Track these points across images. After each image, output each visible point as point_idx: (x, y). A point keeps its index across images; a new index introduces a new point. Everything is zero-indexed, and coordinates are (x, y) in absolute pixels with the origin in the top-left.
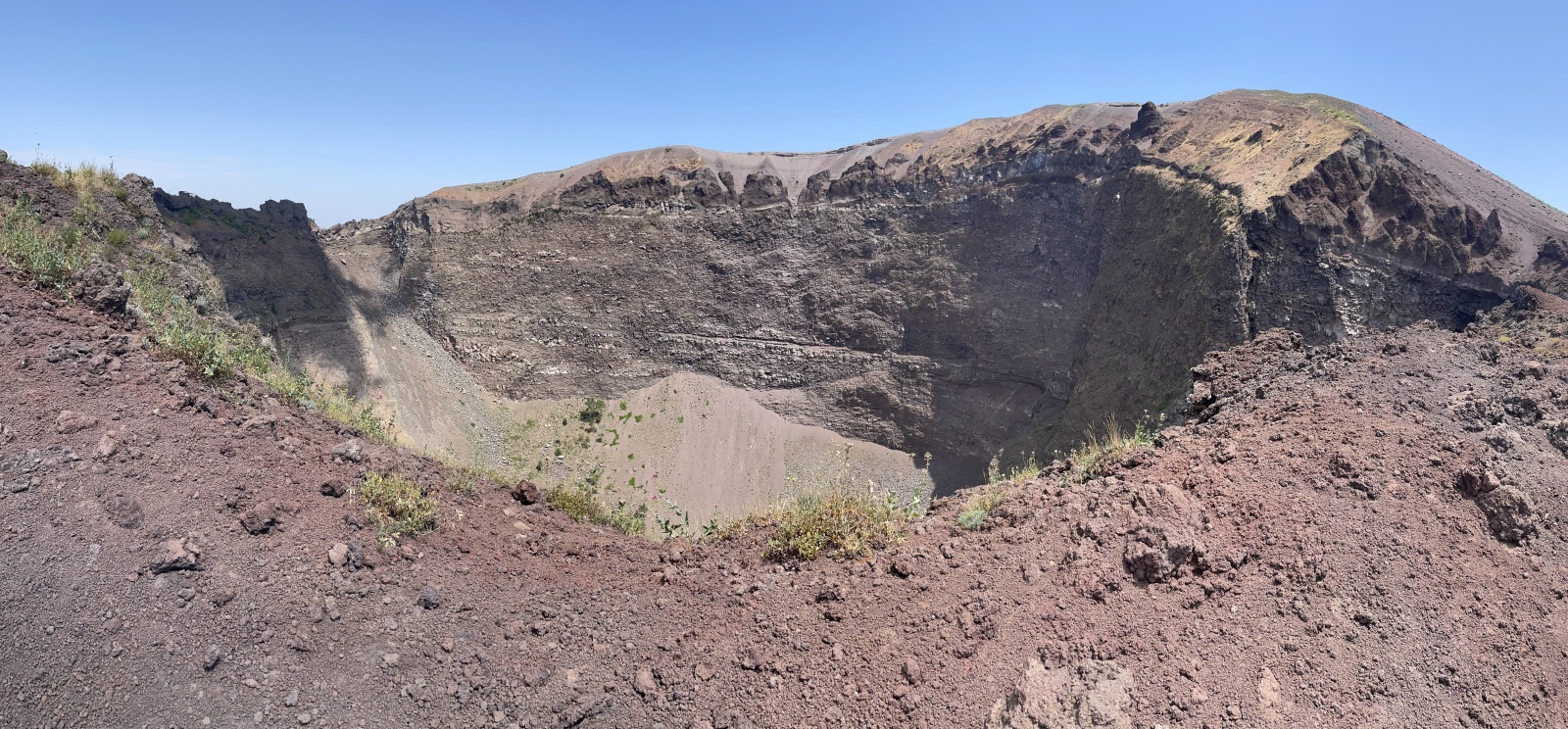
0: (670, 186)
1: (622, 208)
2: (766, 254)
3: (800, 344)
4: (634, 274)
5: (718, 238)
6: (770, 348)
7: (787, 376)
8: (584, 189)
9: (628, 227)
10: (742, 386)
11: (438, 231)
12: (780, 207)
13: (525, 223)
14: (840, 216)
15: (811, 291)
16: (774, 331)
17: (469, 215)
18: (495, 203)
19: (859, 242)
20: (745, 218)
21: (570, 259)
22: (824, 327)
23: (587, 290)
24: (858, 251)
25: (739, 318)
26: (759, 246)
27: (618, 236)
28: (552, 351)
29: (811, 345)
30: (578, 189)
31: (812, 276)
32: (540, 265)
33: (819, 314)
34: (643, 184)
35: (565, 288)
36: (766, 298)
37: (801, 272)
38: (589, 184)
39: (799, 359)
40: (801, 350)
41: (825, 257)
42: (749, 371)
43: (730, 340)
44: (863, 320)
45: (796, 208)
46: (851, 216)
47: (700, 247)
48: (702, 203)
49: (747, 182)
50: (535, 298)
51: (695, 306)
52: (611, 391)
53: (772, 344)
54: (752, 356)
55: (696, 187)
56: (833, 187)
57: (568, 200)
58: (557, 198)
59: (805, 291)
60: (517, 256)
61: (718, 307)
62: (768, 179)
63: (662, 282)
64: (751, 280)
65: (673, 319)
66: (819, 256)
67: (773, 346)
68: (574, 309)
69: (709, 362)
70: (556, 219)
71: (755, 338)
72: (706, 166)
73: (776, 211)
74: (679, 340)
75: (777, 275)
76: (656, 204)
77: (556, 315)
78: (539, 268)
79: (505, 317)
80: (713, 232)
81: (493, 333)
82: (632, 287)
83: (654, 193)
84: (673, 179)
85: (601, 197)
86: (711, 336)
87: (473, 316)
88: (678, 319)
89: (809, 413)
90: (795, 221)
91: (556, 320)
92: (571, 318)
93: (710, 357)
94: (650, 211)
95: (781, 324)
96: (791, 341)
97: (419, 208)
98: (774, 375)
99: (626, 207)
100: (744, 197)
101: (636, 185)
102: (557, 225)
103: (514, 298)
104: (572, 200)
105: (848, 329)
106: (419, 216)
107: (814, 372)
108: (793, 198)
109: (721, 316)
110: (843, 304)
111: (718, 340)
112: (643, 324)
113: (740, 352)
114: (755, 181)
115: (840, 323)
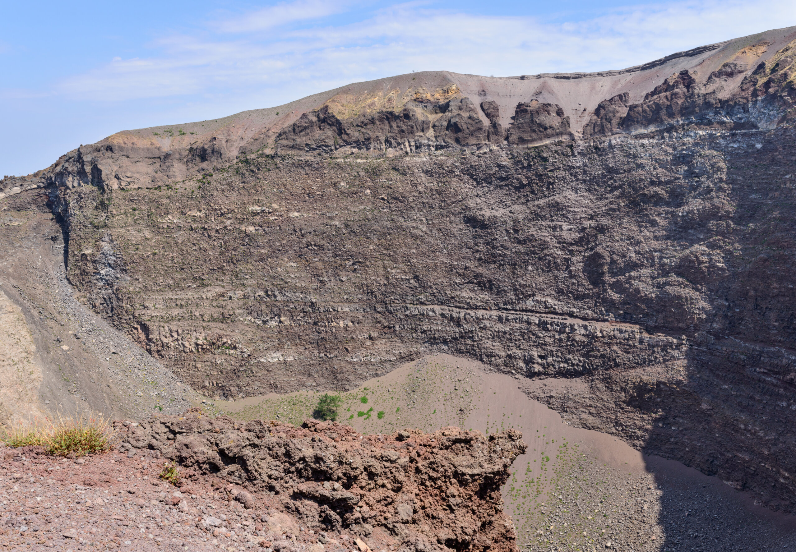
0: (416, 121)
1: (355, 150)
2: (541, 202)
3: (584, 319)
4: (375, 232)
5: (478, 183)
6: (546, 323)
7: (566, 361)
8: (305, 128)
9: (362, 173)
10: (510, 373)
11: (115, 186)
12: (560, 143)
13: (231, 173)
14: (640, 150)
15: (600, 249)
16: (550, 301)
17: (158, 165)
18: (191, 149)
19: (667, 183)
20: (513, 157)
21: (291, 215)
22: (615, 296)
23: (315, 253)
24: (665, 195)
25: (506, 285)
26: (533, 192)
27: (351, 184)
28: (273, 332)
29: (598, 320)
30: (295, 129)
31: (601, 229)
32: (254, 225)
33: (609, 279)
34: (381, 120)
35: (287, 251)
36: (540, 259)
37: (587, 224)
38: (312, 122)
39: (583, 339)
40: (585, 327)
41: (619, 204)
42: (519, 353)
43: (495, 313)
44: (669, 289)
45: (581, 142)
46: (656, 150)
47: (455, 195)
48: (457, 141)
49: (517, 112)
50: (249, 266)
51: (451, 269)
52: (348, 380)
53: (548, 318)
54: (523, 334)
55: (450, 121)
56: (632, 113)
57: (285, 142)
58: (271, 140)
59: (592, 249)
60: (222, 214)
61: (480, 270)
62: (546, 107)
63: (409, 240)
64: (521, 236)
65: (424, 287)
66: (611, 203)
67: (549, 320)
68: (299, 278)
69: (469, 341)
70: (272, 167)
71: (527, 311)
72: (463, 95)
73: (554, 148)
74: (431, 314)
75: (554, 228)
76: (399, 144)
77: (277, 286)
78: (251, 229)
79: (211, 292)
80: (471, 176)
81: (197, 314)
82: (371, 247)
83: (396, 130)
84: (419, 113)
85: (327, 138)
86: (471, 307)
87: (170, 295)
88: (431, 287)
89: (593, 410)
90: (579, 158)
91: (277, 293)
92: (295, 289)
93: (470, 335)
94: (391, 153)
95: (560, 292)
96: (571, 315)
97: (87, 158)
98: (550, 359)
99: (360, 149)
100: (512, 131)
101: (372, 121)
102: (272, 174)
103: (221, 268)
104: (290, 143)
105: (647, 301)
106: (88, 169)
107: (603, 356)
108: (576, 129)
109: (483, 283)
110: (642, 265)
111: (480, 313)
112: (385, 294)
113: (507, 329)
114: (526, 111)
115: (637, 291)
